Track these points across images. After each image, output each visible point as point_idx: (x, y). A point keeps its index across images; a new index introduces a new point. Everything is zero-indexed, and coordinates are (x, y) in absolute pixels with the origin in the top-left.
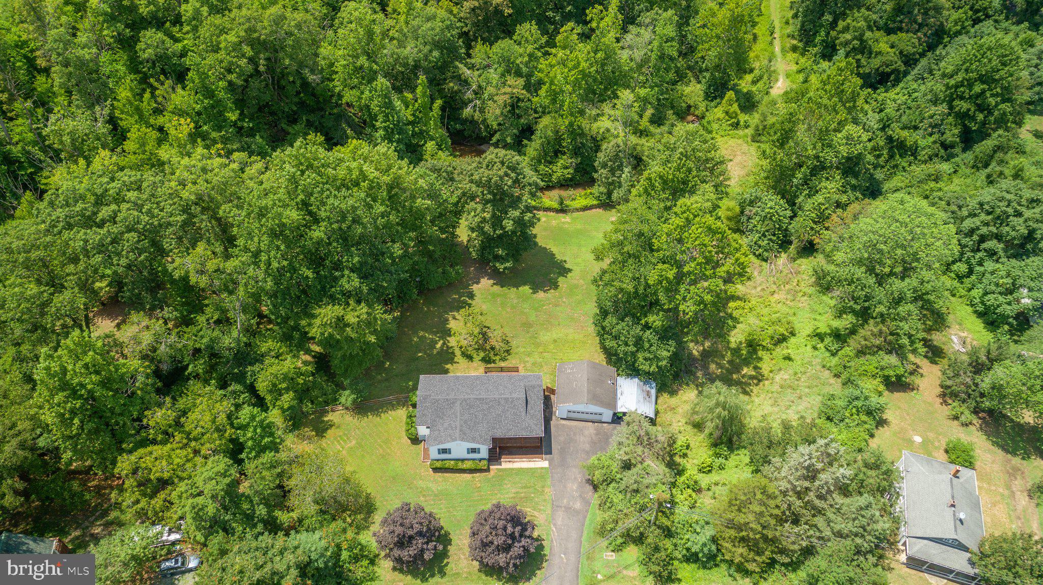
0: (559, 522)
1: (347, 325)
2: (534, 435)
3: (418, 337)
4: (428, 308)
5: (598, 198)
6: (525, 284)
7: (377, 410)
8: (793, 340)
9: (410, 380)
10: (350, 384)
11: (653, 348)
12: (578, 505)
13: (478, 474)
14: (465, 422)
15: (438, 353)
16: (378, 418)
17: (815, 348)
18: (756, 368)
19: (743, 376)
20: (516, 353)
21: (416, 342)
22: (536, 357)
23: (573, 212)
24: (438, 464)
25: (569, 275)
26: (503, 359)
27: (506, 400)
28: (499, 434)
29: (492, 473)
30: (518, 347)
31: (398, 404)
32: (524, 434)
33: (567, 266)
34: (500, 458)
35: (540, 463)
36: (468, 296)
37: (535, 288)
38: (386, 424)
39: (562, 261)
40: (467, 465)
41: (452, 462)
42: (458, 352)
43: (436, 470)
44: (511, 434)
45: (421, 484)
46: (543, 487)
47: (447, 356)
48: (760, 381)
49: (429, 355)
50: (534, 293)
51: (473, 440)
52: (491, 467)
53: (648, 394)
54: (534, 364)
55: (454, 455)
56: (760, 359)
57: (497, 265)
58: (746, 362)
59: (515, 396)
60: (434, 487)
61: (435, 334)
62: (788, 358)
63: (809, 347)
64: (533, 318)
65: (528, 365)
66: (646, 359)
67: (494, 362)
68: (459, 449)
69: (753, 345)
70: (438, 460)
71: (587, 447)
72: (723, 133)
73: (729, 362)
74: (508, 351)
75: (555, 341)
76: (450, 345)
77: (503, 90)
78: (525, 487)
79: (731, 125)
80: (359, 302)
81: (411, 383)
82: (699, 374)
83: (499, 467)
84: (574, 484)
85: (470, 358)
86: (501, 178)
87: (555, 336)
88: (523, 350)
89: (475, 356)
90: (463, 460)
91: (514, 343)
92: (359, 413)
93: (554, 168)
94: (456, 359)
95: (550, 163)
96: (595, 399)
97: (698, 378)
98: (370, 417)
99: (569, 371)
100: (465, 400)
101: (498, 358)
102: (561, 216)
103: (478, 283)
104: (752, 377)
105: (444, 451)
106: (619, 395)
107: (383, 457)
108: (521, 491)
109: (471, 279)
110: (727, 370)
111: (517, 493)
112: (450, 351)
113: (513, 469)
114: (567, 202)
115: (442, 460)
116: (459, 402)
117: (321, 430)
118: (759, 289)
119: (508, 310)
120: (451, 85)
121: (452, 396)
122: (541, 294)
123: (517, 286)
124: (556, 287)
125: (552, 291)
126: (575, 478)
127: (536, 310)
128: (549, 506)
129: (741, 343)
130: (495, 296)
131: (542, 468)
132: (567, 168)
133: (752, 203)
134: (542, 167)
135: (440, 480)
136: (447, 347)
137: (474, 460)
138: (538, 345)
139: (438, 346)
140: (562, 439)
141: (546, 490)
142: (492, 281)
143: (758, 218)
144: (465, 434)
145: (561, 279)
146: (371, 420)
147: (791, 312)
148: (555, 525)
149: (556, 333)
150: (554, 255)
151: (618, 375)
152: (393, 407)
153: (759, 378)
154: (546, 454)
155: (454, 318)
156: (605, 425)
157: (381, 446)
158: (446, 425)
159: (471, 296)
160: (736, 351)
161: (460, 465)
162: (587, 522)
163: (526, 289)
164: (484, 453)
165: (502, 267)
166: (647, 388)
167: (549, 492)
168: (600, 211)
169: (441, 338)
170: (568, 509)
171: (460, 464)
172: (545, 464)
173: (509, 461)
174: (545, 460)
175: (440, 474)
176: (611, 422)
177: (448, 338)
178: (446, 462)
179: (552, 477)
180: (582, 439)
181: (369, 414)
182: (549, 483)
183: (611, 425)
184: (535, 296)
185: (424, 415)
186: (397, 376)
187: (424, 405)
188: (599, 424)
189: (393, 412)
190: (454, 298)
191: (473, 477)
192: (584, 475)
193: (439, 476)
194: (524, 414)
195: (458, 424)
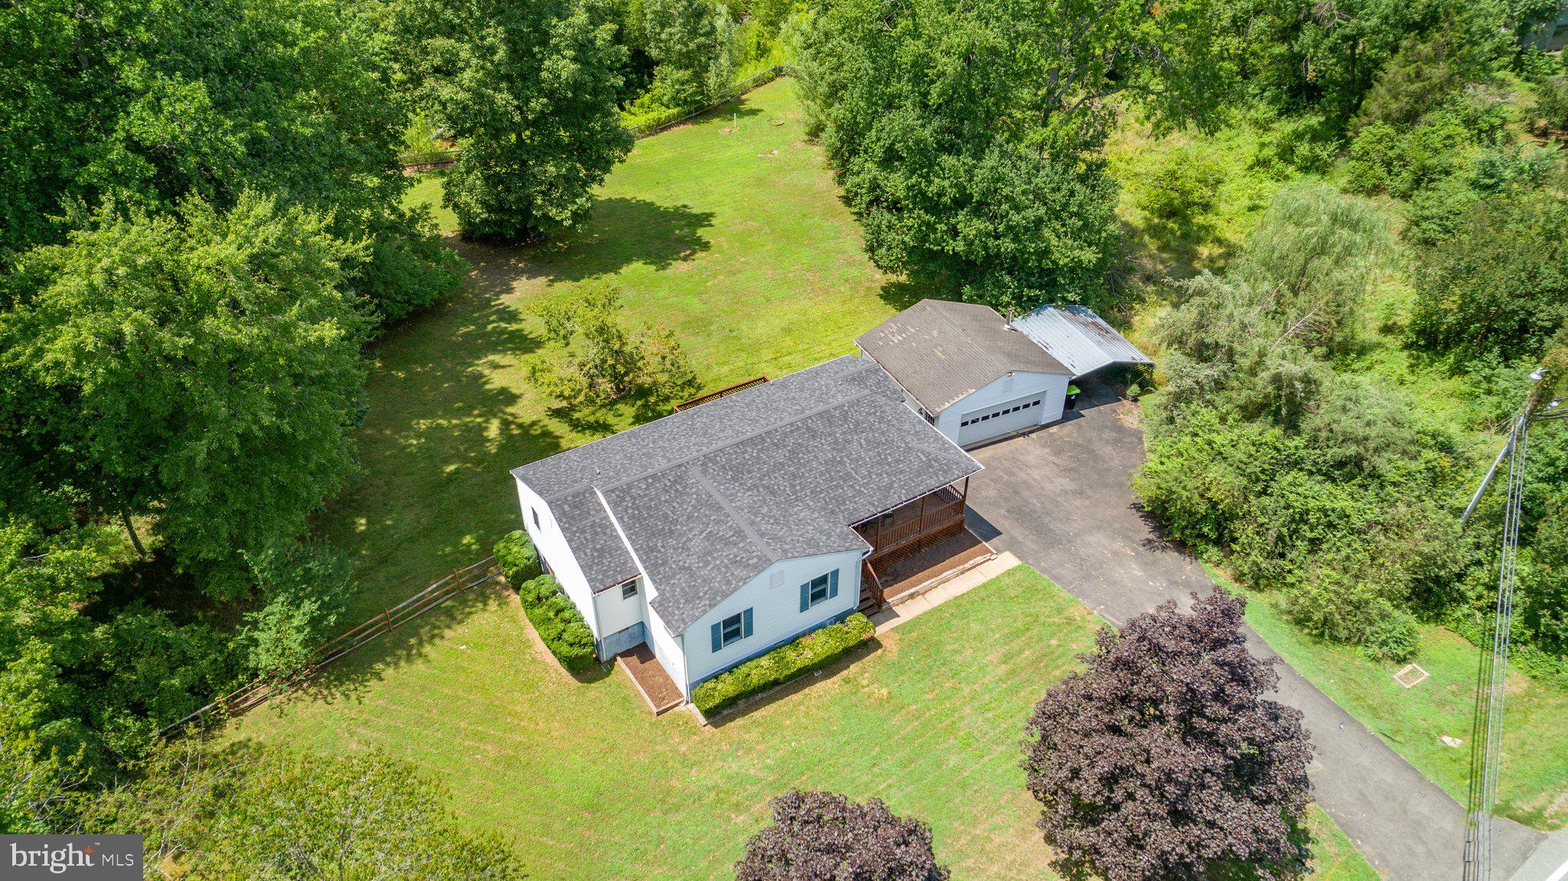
1: (205, 305)
2: (957, 475)
3: (418, 435)
4: (409, 372)
5: (675, 101)
6: (628, 260)
7: (401, 643)
9: (463, 534)
10: (281, 567)
13: (854, 668)
14: (754, 511)
15: (502, 447)
16: (419, 665)
19: (1211, 260)
21: (420, 447)
24: (727, 687)
25: (715, 221)
27: (826, 415)
28: (866, 511)
29: (890, 644)
30: (709, 367)
31: (464, 603)
32: (932, 484)
33: (695, 211)
34: (882, 600)
35: (993, 565)
36: (501, 319)
37: (657, 259)
38: (460, 668)
39: (677, 209)
40: (813, 650)
41: (764, 661)
42: (558, 427)
43: (718, 714)
44: (898, 498)
45: (699, 778)
46: (1059, 610)
47: (535, 444)
49: (477, 460)
50: (664, 268)
51: (813, 548)
52: (878, 631)
53: (1098, 327)
55: (764, 633)
56: (1210, 227)
58: (1190, 239)
60: (749, 766)
61: (467, 411)
63: (1270, 182)
64: (698, 308)
68: (775, 601)
70: (716, 676)
71: (1065, 483)
73: (1162, 249)
75: (787, 331)
76: (526, 418)
78: (1017, 633)
80: (224, 201)
81: (467, 539)
83: (895, 622)
84: (1128, 567)
85: (599, 427)
87: (778, 323)
89: (611, 419)
90: (793, 641)
92: (340, 680)
94: (564, 443)
97: (1140, 290)
98: (389, 673)
99: (897, 339)
100: (709, 459)
103: (509, 290)
105: (732, 629)
107: (510, 763)
108: (1015, 645)
109: (486, 290)
111: (1007, 658)
112: (536, 431)
113: (938, 609)
115: (730, 670)
116: (695, 473)
121: (660, 464)
122: (681, 266)
123: (613, 267)
124: (703, 245)
125: (699, 255)
127: (694, 292)
129: (1148, 218)
131: (1009, 573)
135: (754, 735)
136: (520, 426)
137: (822, 626)
139: (493, 433)
140: (990, 493)
141: (1075, 613)
142: (542, 280)
144: (775, 538)
145: (700, 232)
149: (776, 317)
150: (652, 204)
152: (452, 618)
154: (987, 538)
155: (496, 366)
156: (1054, 429)
157: (480, 737)
158: (697, 544)
159: (512, 316)
161: (793, 661)
163: (637, 269)
167: (1089, 613)
168: (689, 127)
169: (489, 414)
171: (790, 654)
172: (1007, 561)
173: (912, 596)
174: (999, 552)
175: (739, 721)
176: (1065, 418)
177: (510, 410)
178: (744, 669)
179: (1055, 578)
180: (1036, 474)
181: (379, 666)
182: (1065, 594)
183: (1070, 426)
184: (669, 272)
185: (601, 551)
186: (411, 540)
187: (588, 522)
188: (1041, 433)
189: (459, 630)
190: (468, 334)
191: (847, 681)
192: (1126, 537)
193: (741, 728)
194: (895, 435)
195: (738, 521)
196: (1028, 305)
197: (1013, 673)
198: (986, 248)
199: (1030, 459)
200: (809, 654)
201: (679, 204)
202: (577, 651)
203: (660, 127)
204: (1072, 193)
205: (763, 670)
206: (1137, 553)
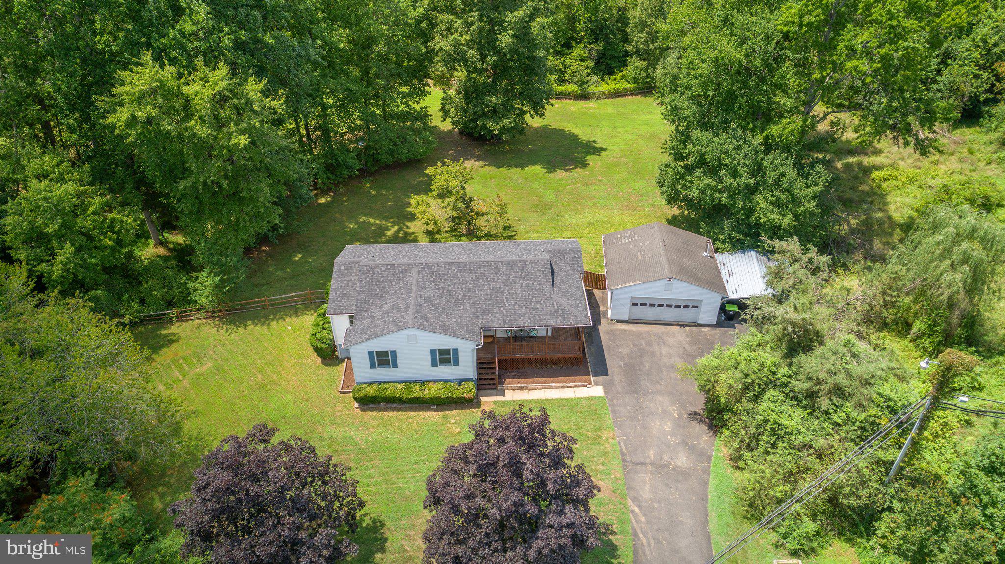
0: (646, 493)
2: (571, 323)
4: (378, 193)
5: (635, 81)
6: (534, 164)
7: (266, 317)
12: (682, 460)
13: (455, 412)
14: (428, 300)
16: (264, 329)
21: (352, 229)
23: (599, 98)
24: (371, 391)
25: (603, 154)
28: (498, 323)
29: (485, 408)
30: (528, 232)
32: (551, 322)
33: (597, 145)
34: (503, 379)
35: (584, 390)
37: (551, 166)
38: (280, 336)
39: (588, 142)
40: (431, 391)
41: (400, 386)
43: (366, 405)
45: (331, 431)
46: (598, 429)
50: (551, 172)
51: (444, 330)
52: (483, 399)
55: (404, 371)
59: (528, 259)
60: (360, 437)
61: (386, 219)
64: (550, 196)
68: (414, 354)
70: (370, 383)
71: (678, 361)
75: (591, 224)
76: (411, 231)
83: (499, 398)
84: (665, 422)
87: (590, 218)
90: (423, 383)
91: (521, 228)
92: (231, 322)
96: (684, 273)
98: (251, 327)
99: (625, 241)
100: (428, 266)
102: (581, 103)
105: (383, 359)
106: (725, 276)
107: (261, 387)
112: (410, 238)
115: (380, 383)
116: (415, 271)
121: (403, 262)
122: (560, 174)
123: (522, 166)
124: (584, 165)
125: (579, 170)
126: (665, 412)
127: (555, 189)
128: (617, 463)
130: (487, 177)
131: (590, 398)
136: (406, 233)
137: (446, 380)
139: (390, 233)
140: (625, 351)
141: (605, 435)
142: (482, 163)
144: (425, 318)
145: (589, 157)
146: (250, 332)
148: (635, 500)
149: (592, 215)
150: (577, 136)
151: (717, 250)
154: (596, 374)
156: (706, 329)
157: (260, 370)
158: (387, 307)
161: (416, 392)
162: (712, 494)
163: (538, 169)
164: (467, 367)
168: (636, 97)
169: (397, 223)
170: (660, 468)
171: (417, 389)
172: (598, 391)
173: (521, 388)
174: (596, 384)
175: (375, 413)
176: (719, 324)
177: (409, 224)
178: (387, 385)
179: (614, 412)
180: (665, 350)
181: (249, 322)
182: (610, 422)
183: (718, 331)
184: (552, 175)
185: (344, 295)
186: (312, 272)
187: (348, 278)
188: (695, 329)
189: (294, 319)
190: (422, 181)
191: (444, 417)
192: (683, 406)
193: (373, 417)
194: (547, 287)
195: (411, 301)
196: (738, 246)
198: (712, 200)
199: (671, 341)
200: (427, 392)
201: (593, 139)
202: (320, 345)
203: (617, 94)
204: (783, 175)
205: (398, 390)
206: (680, 416)
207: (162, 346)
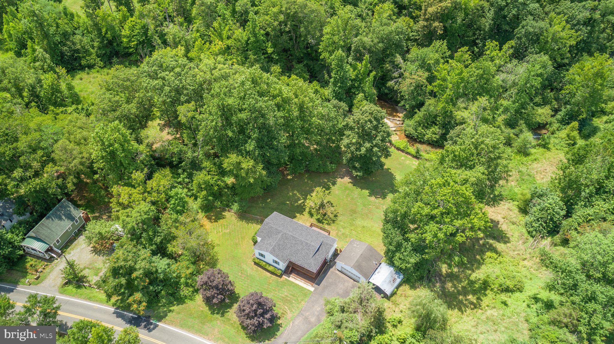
0: (296, 323)
2: (310, 269)
3: (293, 193)
4: (307, 181)
6: (367, 189)
7: (249, 220)
8: (518, 294)
10: (239, 201)
11: (405, 254)
12: (313, 319)
13: (274, 276)
14: (279, 245)
15: (297, 206)
16: (247, 225)
17: (528, 306)
18: (478, 299)
19: (466, 300)
20: (337, 224)
22: (347, 231)
23: (422, 160)
24: (257, 261)
26: (328, 224)
27: (307, 244)
28: (293, 260)
29: (282, 279)
31: (261, 222)
32: (306, 267)
33: (398, 189)
34: (290, 274)
35: (309, 287)
36: (332, 183)
37: (372, 194)
38: (249, 229)
40: (270, 268)
41: (264, 263)
42: (307, 210)
43: (256, 264)
44: (299, 263)
45: (244, 266)
46: (302, 300)
47: (301, 209)
48: (475, 307)
49: (291, 204)
50: (369, 196)
51: (277, 256)
52: (284, 276)
53: (394, 280)
54: (343, 234)
55: (266, 260)
56: (486, 295)
57: (354, 172)
58: (474, 293)
59: (313, 244)
60: (249, 271)
61: (302, 195)
62: (505, 303)
63: (525, 304)
64: (359, 209)
65: (340, 233)
66: (400, 259)
67: (323, 223)
68: (269, 258)
69: (485, 285)
70: (258, 259)
72: (559, 148)
73: (462, 287)
74: (334, 221)
75: (364, 227)
76: (307, 204)
77: (414, 77)
78: (293, 295)
79: (568, 144)
82: (438, 285)
83: (287, 278)
84: (318, 308)
85: (311, 215)
86: (366, 122)
87: (365, 224)
88: (342, 224)
89: (315, 215)
90: (270, 265)
91: (340, 218)
92: (240, 218)
93: (428, 132)
94: (304, 213)
95: (427, 128)
96: (358, 267)
97: (435, 286)
99: (355, 245)
100: (286, 234)
101: (326, 222)
102: (415, 160)
103: (342, 178)
104: (472, 303)
105: (262, 255)
106: (376, 272)
107: (236, 244)
108: (289, 296)
109: (340, 175)
110: (458, 291)
111: (287, 296)
112: (304, 207)
113: (293, 283)
114: (421, 153)
115: (260, 259)
116: (282, 233)
117: (218, 217)
118: (516, 252)
119: (349, 199)
120: (387, 65)
121: (280, 229)
122: (373, 198)
123: (362, 188)
124: (384, 197)
125: (380, 199)
127: (365, 206)
128: (298, 312)
129: (479, 279)
130: (346, 189)
131: (309, 290)
132: (435, 134)
133: (540, 196)
134: (420, 128)
135: (254, 269)
136: (304, 204)
137: (275, 267)
138: (352, 225)
139: (300, 202)
140: (330, 280)
141: (303, 303)
142: (350, 180)
143: (539, 207)
144: (274, 251)
145: (390, 194)
146: (244, 223)
147: (529, 276)
148: (293, 322)
149: (367, 223)
150: (395, 180)
151: (385, 262)
152: (257, 223)
153: (475, 306)
154: (316, 284)
155: (317, 191)
157: (239, 238)
158: (269, 242)
159: (334, 184)
160: (472, 283)
161: (267, 267)
162: (311, 331)
163: (366, 192)
164: (282, 267)
165: (356, 174)
166: (396, 276)
167: (303, 304)
169: (303, 198)
170: (306, 318)
172: (312, 289)
173: (295, 278)
174: (314, 287)
178: (261, 261)
179: (311, 297)
180: (341, 286)
181: (244, 221)
182: (307, 300)
184: (369, 198)
188: (357, 284)
189: (255, 225)
190: (324, 181)
191: (272, 277)
193: (256, 267)
194: (311, 256)
195: (274, 244)
197: (283, 298)
207: (221, 219)
